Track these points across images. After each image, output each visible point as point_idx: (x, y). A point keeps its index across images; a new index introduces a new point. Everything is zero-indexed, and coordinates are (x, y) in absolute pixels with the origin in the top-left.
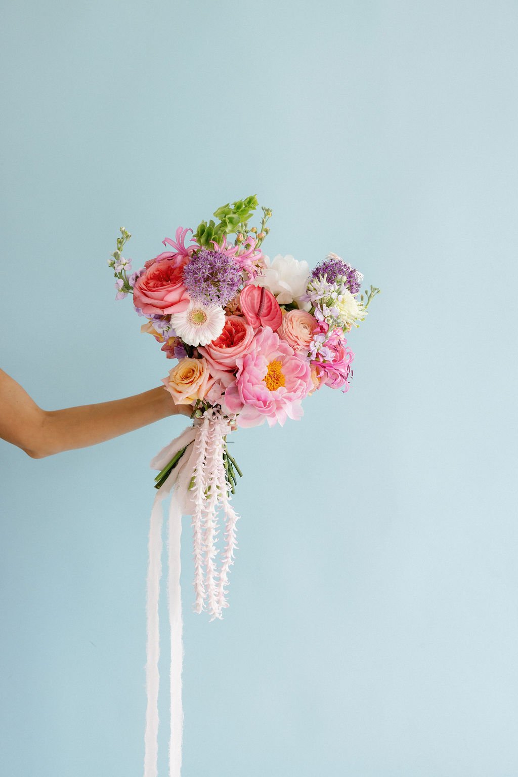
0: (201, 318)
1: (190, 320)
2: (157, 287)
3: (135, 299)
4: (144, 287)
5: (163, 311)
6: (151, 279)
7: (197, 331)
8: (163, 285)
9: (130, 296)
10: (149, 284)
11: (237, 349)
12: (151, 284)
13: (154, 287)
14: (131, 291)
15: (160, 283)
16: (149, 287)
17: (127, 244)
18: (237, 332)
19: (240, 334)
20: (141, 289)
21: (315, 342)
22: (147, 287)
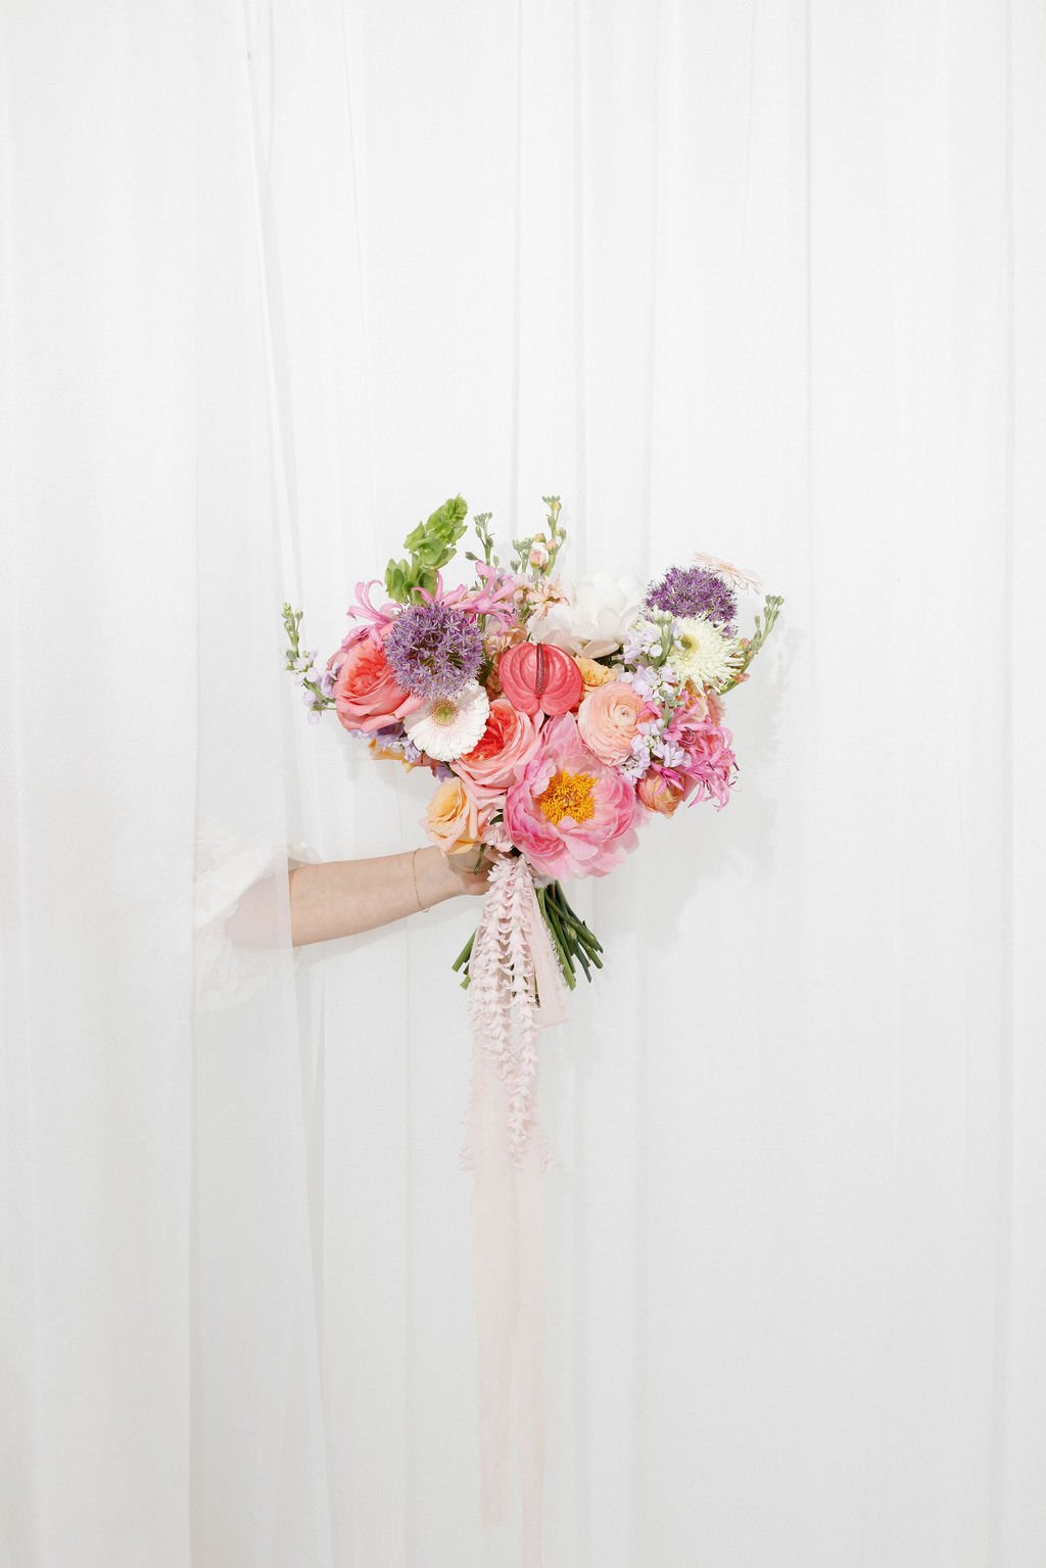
2: (371, 684)
3: (343, 716)
4: (350, 694)
5: (394, 715)
6: (356, 677)
8: (379, 678)
9: (330, 714)
10: (355, 686)
11: (500, 758)
12: (359, 684)
13: (364, 688)
14: (330, 705)
16: (359, 691)
17: (303, 628)
20: (348, 698)
21: (643, 736)
22: (353, 692)
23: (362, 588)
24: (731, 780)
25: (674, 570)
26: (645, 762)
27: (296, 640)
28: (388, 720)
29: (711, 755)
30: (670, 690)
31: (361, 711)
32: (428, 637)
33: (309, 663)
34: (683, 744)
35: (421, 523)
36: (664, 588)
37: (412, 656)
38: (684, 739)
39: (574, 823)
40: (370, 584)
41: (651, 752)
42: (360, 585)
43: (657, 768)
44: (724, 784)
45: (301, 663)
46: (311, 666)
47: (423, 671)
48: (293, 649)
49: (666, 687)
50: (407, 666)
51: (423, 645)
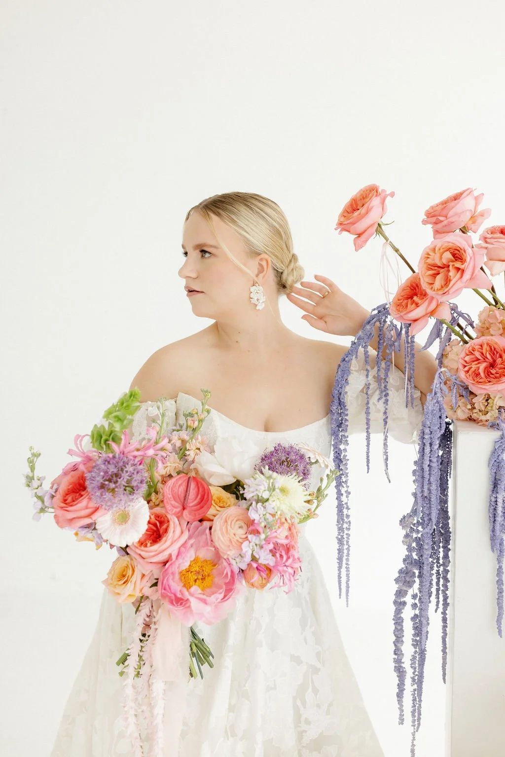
0: (124, 518)
1: (114, 521)
2: (77, 499)
4: (63, 505)
5: (91, 518)
6: (67, 495)
7: (122, 533)
8: (82, 496)
9: (49, 516)
10: (66, 500)
11: (160, 547)
12: (70, 499)
13: (74, 501)
14: (50, 510)
15: (78, 494)
16: (69, 503)
18: (161, 523)
19: (164, 527)
20: (62, 508)
21: (250, 542)
22: (66, 504)
23: (79, 439)
24: (297, 577)
25: (279, 445)
26: (248, 559)
27: (32, 469)
28: (88, 521)
29: (287, 560)
30: (270, 518)
31: (70, 516)
32: (112, 476)
33: (39, 484)
34: (273, 552)
35: (113, 404)
36: (272, 454)
37: (102, 486)
38: (275, 548)
39: (200, 591)
40: (84, 436)
41: (252, 554)
42: (78, 436)
43: (255, 565)
44: (292, 579)
45: (35, 483)
46: (41, 486)
47: (108, 496)
48: (31, 475)
49: (268, 516)
50: (98, 493)
51: (110, 481)
